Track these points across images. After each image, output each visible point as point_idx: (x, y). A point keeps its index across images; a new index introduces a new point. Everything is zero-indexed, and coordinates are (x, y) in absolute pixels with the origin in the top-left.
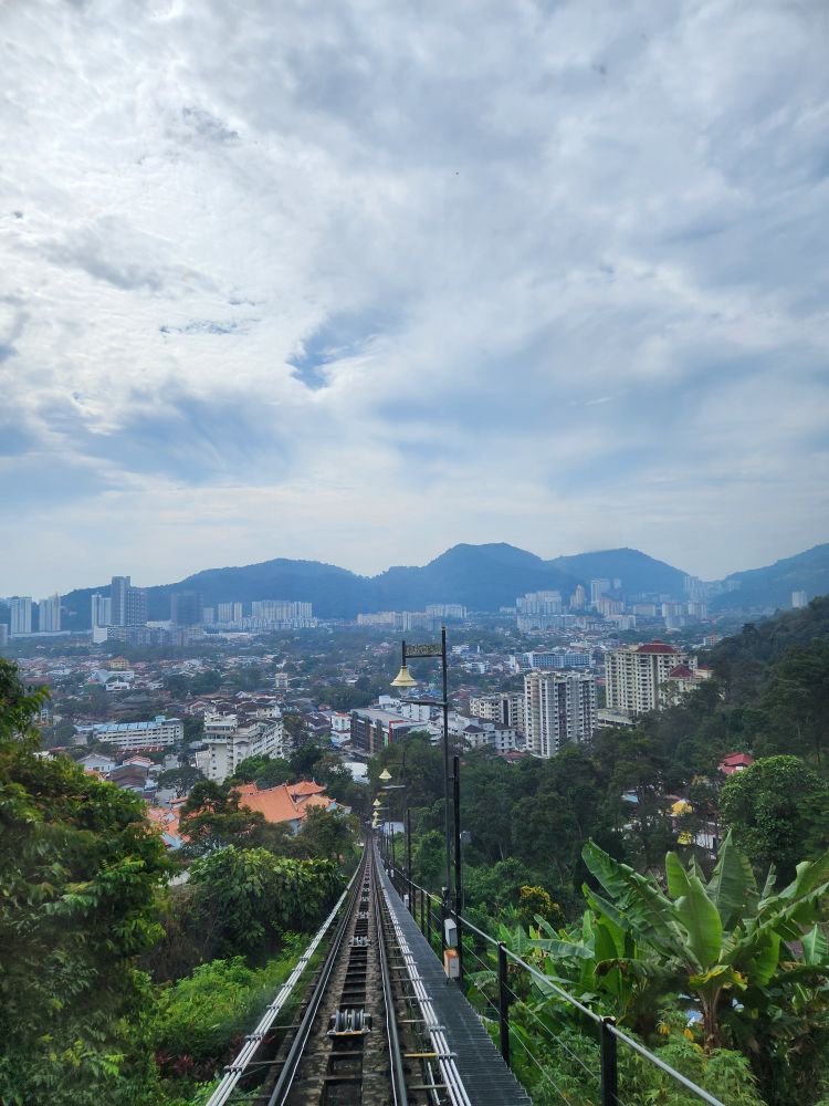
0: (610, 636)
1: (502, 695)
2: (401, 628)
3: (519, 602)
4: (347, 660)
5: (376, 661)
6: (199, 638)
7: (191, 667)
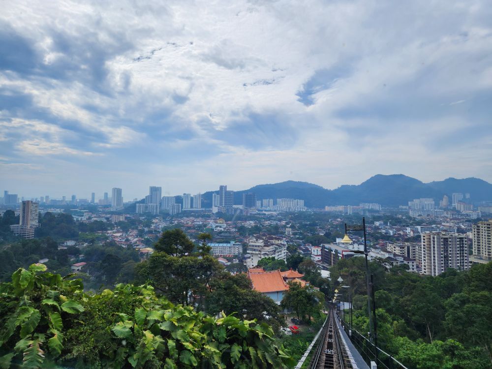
0: (466, 221)
1: (406, 244)
2: (347, 213)
3: (409, 203)
4: (320, 225)
5: (334, 227)
6: (254, 213)
7: (250, 224)
